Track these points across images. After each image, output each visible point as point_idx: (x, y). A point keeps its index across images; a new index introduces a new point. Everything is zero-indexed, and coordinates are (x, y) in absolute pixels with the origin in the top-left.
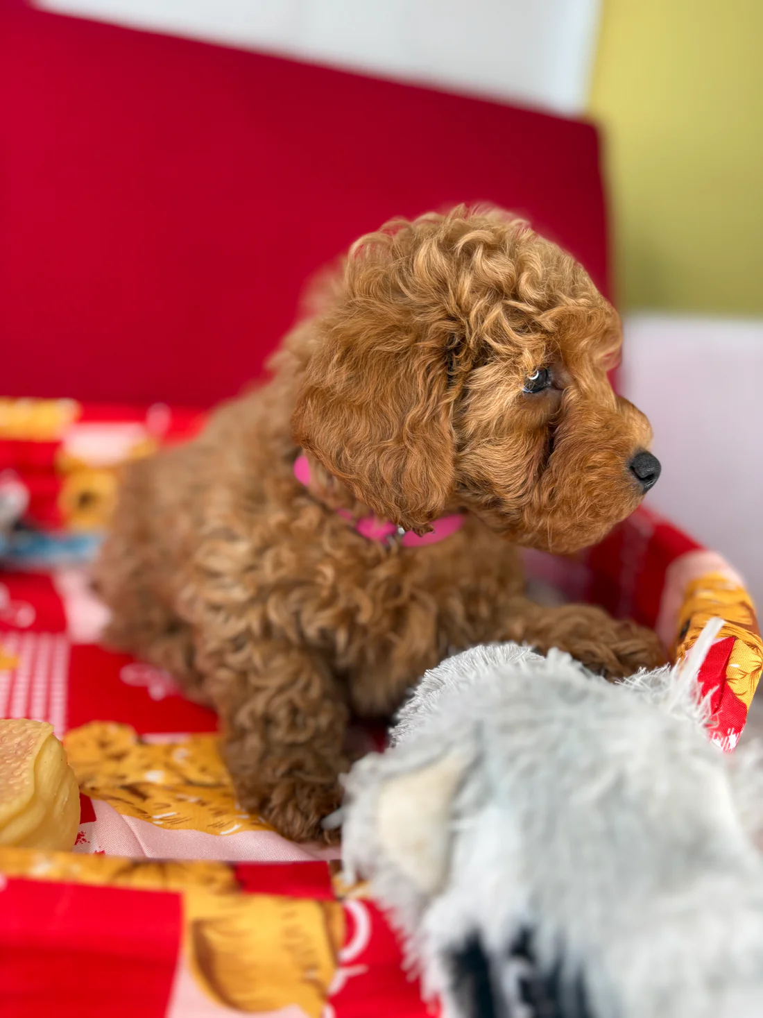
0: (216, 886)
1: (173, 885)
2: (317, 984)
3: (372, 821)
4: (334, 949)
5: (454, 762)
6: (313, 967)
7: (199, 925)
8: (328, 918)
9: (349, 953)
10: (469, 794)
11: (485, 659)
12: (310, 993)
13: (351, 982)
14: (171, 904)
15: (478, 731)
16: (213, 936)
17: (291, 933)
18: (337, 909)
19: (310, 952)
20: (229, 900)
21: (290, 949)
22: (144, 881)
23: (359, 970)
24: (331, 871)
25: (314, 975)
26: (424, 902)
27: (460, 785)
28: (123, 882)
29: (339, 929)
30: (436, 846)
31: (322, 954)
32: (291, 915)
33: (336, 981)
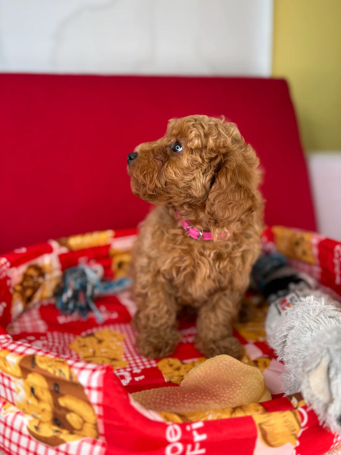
0: (260, 412)
1: (248, 414)
2: (295, 435)
3: (309, 387)
4: (299, 424)
6: (294, 430)
7: (260, 425)
8: (295, 415)
9: (303, 424)
10: (332, 372)
12: (293, 437)
13: (304, 433)
14: (249, 420)
15: (328, 350)
16: (264, 427)
17: (286, 421)
18: (296, 411)
19: (293, 426)
20: (265, 415)
21: (287, 426)
22: (239, 414)
23: (307, 428)
24: (289, 399)
25: (295, 432)
27: (329, 369)
28: (234, 416)
29: (299, 418)
31: (296, 426)
32: (284, 416)
33: (299, 433)
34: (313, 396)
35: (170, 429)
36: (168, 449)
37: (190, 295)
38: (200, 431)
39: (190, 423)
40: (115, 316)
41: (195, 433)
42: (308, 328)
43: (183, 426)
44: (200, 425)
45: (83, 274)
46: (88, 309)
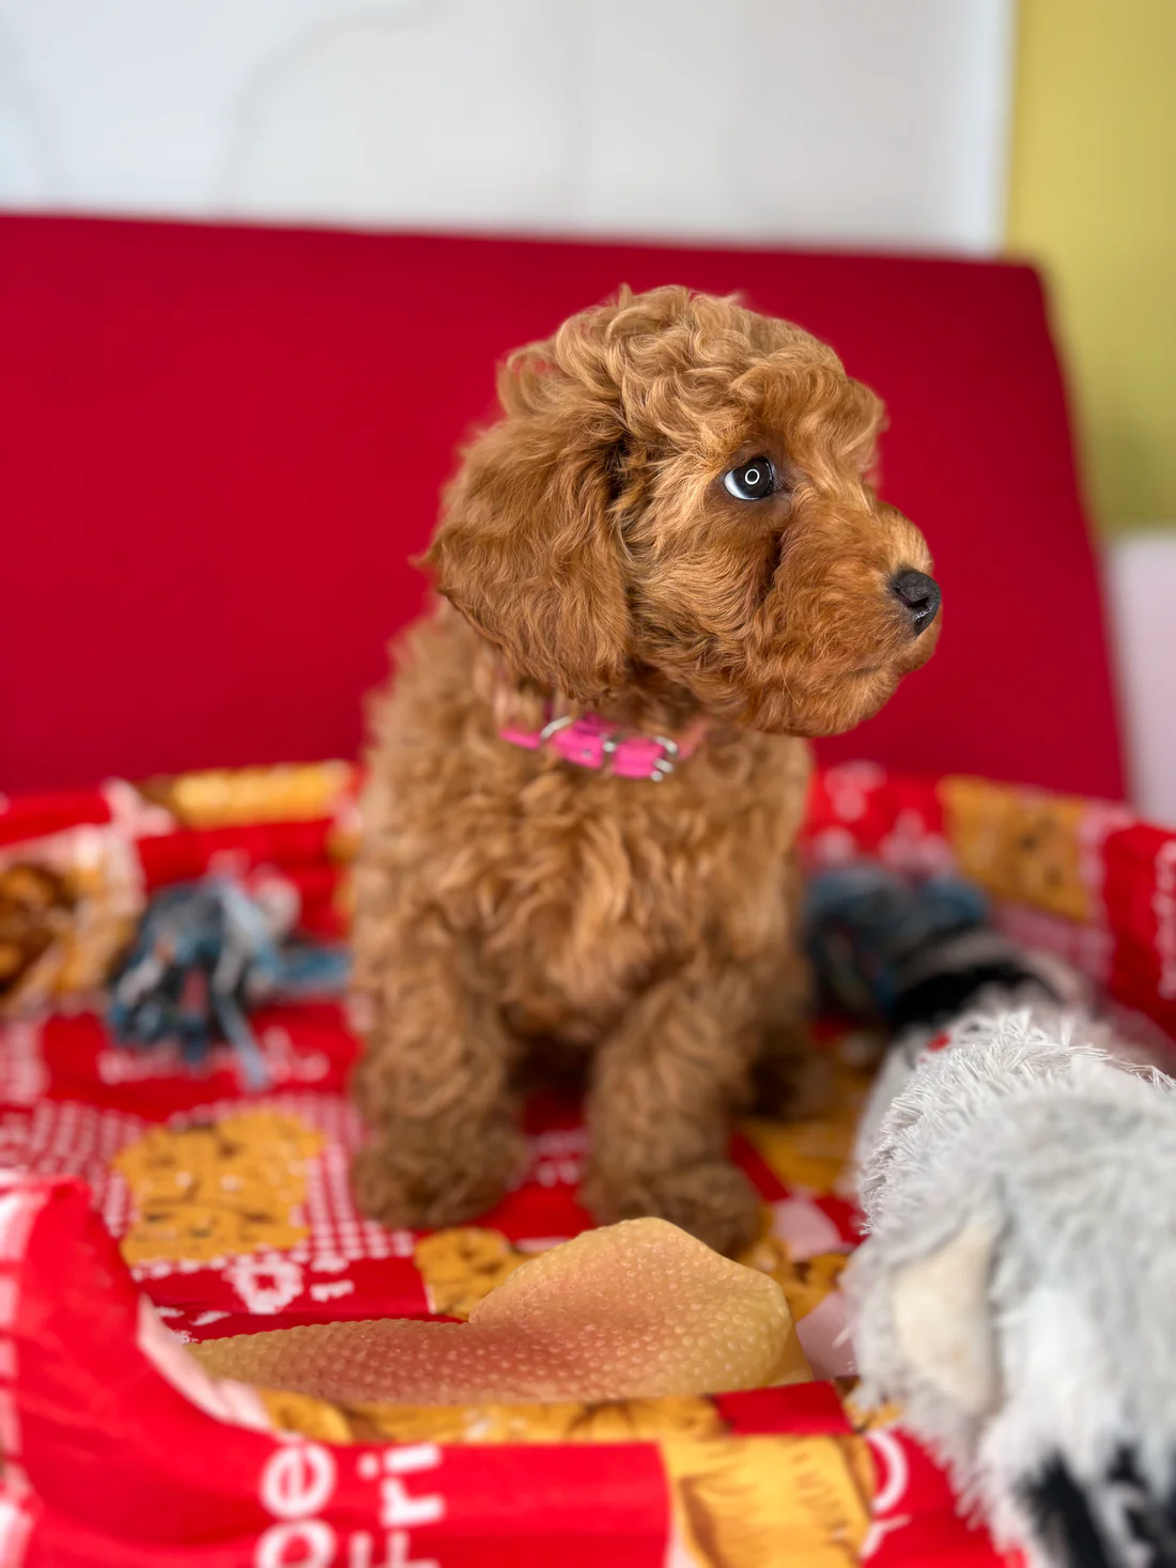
0: (698, 1430)
1: (645, 1433)
2: (847, 1546)
3: (889, 1329)
4: (865, 1500)
5: (978, 1234)
6: (841, 1524)
7: (688, 1483)
8: (850, 1458)
9: (885, 1501)
10: (1007, 1274)
11: (972, 1072)
13: (889, 1540)
14: (644, 1460)
15: (1000, 1186)
16: (708, 1497)
17: (805, 1482)
18: (858, 1443)
19: (835, 1504)
20: (719, 1446)
21: (808, 1502)
22: (606, 1432)
23: (900, 1521)
24: (839, 1392)
25: (843, 1534)
26: (976, 1426)
27: (993, 1263)
28: (581, 1436)
29: (867, 1472)
30: (976, 1353)
31: (851, 1507)
32: (800, 1459)
33: (870, 1540)
34: (903, 1371)
35: (285, 1462)
36: (270, 1549)
37: (558, 990)
38: (416, 1484)
39: (381, 1448)
40: (315, 1067)
41: (393, 1493)
42: (962, 1114)
43: (345, 1458)
44: (422, 1457)
45: (216, 913)
46: (213, 1033)
